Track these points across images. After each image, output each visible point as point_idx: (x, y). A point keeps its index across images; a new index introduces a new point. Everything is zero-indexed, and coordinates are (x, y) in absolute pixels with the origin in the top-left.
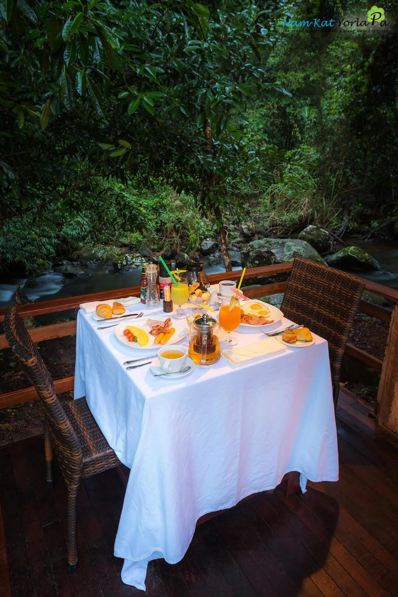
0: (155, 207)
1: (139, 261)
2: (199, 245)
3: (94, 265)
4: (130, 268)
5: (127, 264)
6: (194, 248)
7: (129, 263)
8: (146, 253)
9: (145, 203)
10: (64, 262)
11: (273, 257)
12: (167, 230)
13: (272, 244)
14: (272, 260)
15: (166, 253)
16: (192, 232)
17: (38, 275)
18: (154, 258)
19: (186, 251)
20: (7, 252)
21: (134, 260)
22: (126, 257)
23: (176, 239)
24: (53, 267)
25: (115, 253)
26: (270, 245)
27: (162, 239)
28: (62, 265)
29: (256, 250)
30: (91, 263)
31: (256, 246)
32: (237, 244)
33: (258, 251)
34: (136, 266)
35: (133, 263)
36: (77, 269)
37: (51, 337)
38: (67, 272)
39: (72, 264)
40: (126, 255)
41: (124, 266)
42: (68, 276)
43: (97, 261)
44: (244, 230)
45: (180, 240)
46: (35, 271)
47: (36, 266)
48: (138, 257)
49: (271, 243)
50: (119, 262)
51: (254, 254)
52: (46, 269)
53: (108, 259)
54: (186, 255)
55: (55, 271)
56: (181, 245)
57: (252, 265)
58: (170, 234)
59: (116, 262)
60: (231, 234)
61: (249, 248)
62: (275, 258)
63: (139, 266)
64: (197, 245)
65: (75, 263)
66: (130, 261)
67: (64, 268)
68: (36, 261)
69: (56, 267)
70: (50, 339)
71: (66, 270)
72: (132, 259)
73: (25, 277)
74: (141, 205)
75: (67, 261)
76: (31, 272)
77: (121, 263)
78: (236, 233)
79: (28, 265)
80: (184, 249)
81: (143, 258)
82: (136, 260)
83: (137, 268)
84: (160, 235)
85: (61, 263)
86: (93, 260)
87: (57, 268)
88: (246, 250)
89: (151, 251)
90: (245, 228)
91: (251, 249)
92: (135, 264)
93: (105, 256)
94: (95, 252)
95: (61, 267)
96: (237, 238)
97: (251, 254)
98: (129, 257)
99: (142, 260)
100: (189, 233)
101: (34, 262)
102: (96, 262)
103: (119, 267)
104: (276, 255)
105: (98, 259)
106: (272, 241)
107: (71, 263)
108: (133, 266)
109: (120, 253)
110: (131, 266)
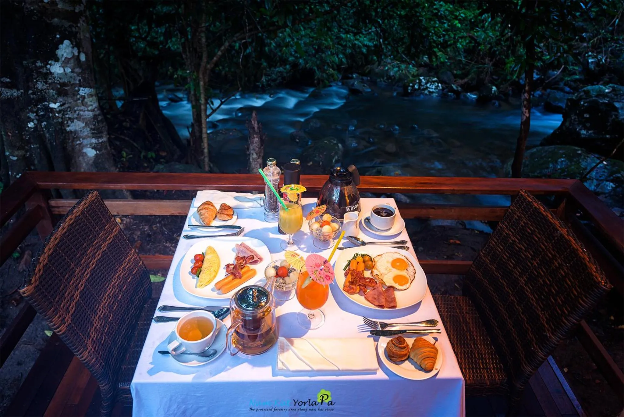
0: (474, 22)
1: (434, 87)
2: (517, 77)
3: (384, 83)
4: (422, 93)
5: (419, 88)
6: (509, 80)
7: (422, 88)
8: (445, 78)
9: (462, 15)
10: (354, 76)
11: (613, 113)
12: (479, 53)
13: (620, 94)
14: (612, 116)
15: (470, 82)
16: (511, 59)
17: (325, 86)
18: (453, 85)
19: (496, 83)
20: (300, 58)
21: (428, 85)
22: (420, 80)
23: (489, 65)
24: (343, 79)
25: (410, 73)
26: (616, 95)
27: (470, 63)
28: (352, 78)
29: (591, 99)
30: (381, 81)
31: (593, 94)
32: (572, 83)
33: (594, 101)
34: (429, 92)
35: (427, 88)
36: (364, 86)
37: (179, 213)
38: (353, 88)
39: (362, 79)
40: (421, 78)
41: (416, 89)
42: (354, 92)
43: (388, 79)
44: (590, 64)
45: (492, 68)
46: (323, 81)
47: (324, 75)
48: (434, 82)
49: (618, 93)
50: (411, 85)
51: (586, 104)
52: (334, 80)
53: (400, 79)
54: (494, 88)
55: (343, 84)
56: (492, 74)
57: (578, 118)
58: (483, 58)
59: (407, 84)
60: (567, 68)
61: (582, 94)
62: (616, 116)
63: (433, 92)
64: (515, 77)
65: (365, 78)
66: (423, 86)
67: (351, 81)
68: (327, 70)
69: (345, 79)
70: (178, 214)
71: (353, 85)
72: (426, 83)
73: (312, 85)
74: (456, 18)
75: (357, 75)
76: (320, 81)
77: (413, 86)
78: (576, 68)
79: (318, 74)
80: (496, 80)
81: (440, 85)
82: (430, 85)
83: (430, 95)
84: (469, 58)
85: (350, 76)
86: (383, 78)
87: (346, 81)
88: (576, 97)
89: (452, 77)
90: (592, 62)
91: (584, 97)
92: (429, 89)
93: (397, 75)
94: (388, 69)
95: (349, 80)
96: (576, 75)
97: (582, 103)
98: (423, 81)
99: (438, 86)
100: (507, 61)
101: (324, 71)
102: (386, 81)
103: (409, 91)
104: (620, 111)
105: (389, 77)
106: (620, 90)
107: (361, 77)
108: (426, 92)
109: (415, 74)
110: (423, 92)
